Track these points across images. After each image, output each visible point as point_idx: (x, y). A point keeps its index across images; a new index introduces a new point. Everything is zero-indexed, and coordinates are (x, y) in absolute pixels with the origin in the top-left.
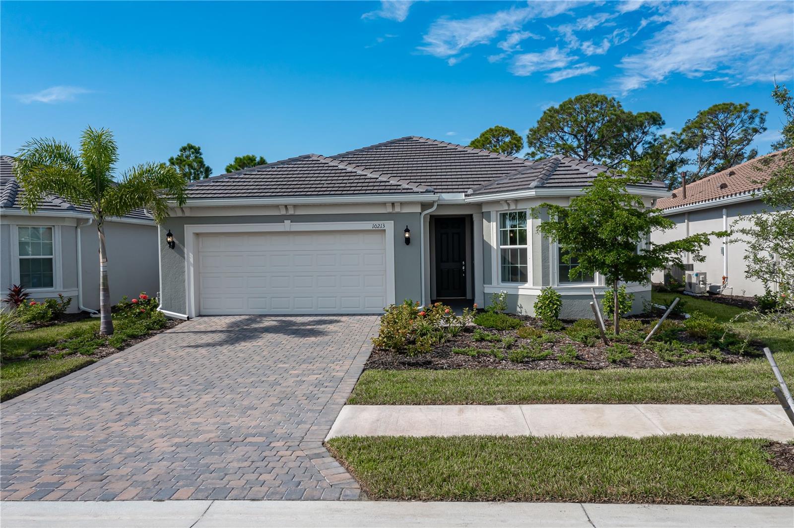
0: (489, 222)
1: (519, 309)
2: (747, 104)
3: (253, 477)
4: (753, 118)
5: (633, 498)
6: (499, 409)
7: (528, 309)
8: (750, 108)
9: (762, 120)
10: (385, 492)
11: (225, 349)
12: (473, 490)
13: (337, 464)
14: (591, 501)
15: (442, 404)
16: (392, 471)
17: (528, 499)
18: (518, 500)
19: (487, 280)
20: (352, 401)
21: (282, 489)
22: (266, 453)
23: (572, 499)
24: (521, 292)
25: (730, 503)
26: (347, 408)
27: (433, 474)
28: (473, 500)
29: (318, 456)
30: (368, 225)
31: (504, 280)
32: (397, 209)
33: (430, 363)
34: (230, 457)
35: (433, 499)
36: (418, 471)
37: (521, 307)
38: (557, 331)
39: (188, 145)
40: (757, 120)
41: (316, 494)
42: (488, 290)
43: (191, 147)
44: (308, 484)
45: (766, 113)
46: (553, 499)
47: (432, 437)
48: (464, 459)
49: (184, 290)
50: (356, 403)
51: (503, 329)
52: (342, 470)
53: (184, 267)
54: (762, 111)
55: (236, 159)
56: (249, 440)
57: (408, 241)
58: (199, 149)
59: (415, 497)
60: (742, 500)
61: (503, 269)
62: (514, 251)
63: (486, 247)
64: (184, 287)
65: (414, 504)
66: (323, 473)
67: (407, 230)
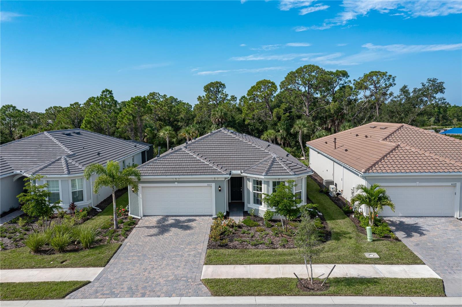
0: (249, 182)
1: (259, 214)
2: (387, 73)
3: (187, 291)
4: (390, 79)
5: (265, 295)
6: (244, 267)
7: (262, 215)
8: (388, 74)
9: (394, 80)
10: (216, 295)
11: (160, 237)
12: (234, 294)
13: (205, 287)
14: (257, 296)
15: (230, 265)
16: (217, 289)
17: (245, 296)
18: (243, 296)
19: (249, 203)
20: (206, 264)
21: (194, 294)
22: (188, 284)
23: (254, 295)
24: (260, 209)
25: (283, 296)
26: (204, 266)
27: (226, 290)
28: (234, 296)
29: (200, 284)
30: (206, 184)
31: (254, 203)
32: (216, 179)
33: (227, 245)
34: (180, 285)
35: (226, 296)
36: (223, 289)
37: (260, 214)
38: (269, 227)
39: (106, 89)
40: (391, 81)
41: (202, 295)
42: (249, 206)
43: (107, 90)
44: (200, 292)
45: (395, 77)
46: (250, 296)
47: (226, 279)
48: (233, 285)
49: (138, 207)
50: (207, 265)
51: (252, 227)
52: (206, 288)
53: (138, 199)
54: (393, 76)
55: (132, 98)
56: (182, 279)
57: (220, 190)
58: (111, 91)
59: (222, 296)
60: (286, 295)
61: (254, 199)
62: (258, 194)
63: (248, 191)
64: (138, 206)
65: (222, 297)
66: (202, 289)
67: (220, 187)
